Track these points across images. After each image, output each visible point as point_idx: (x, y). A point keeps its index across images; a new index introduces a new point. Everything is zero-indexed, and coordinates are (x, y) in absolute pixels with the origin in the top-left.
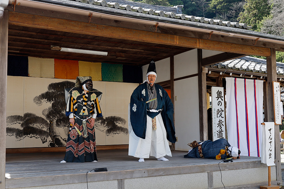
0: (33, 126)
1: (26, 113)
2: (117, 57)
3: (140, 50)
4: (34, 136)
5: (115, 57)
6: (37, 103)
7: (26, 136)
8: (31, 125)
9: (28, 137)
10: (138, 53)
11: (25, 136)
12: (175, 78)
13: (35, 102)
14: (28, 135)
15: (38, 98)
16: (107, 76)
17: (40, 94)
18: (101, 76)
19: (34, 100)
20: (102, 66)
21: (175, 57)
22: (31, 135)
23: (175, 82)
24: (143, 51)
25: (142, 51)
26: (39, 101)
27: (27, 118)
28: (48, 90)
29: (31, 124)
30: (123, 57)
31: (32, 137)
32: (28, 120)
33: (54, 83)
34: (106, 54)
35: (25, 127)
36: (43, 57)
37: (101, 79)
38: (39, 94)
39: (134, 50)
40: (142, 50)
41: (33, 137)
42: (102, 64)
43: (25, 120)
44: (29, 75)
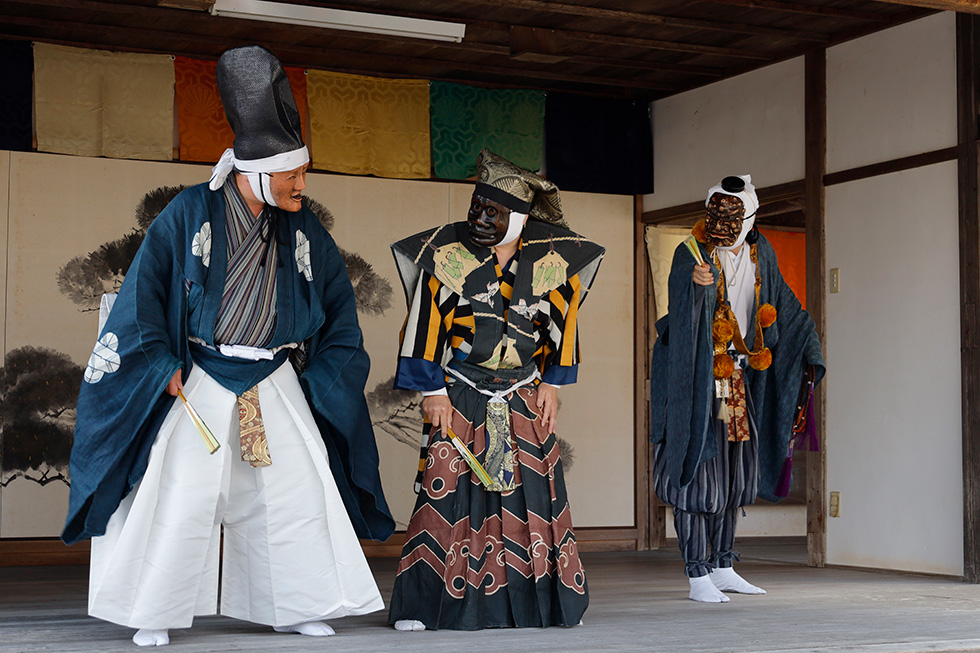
0: (54, 420)
1: (16, 351)
2: (514, 52)
3: (639, 16)
4: (60, 477)
5: (504, 51)
6: (79, 297)
7: (16, 472)
8: (45, 417)
9: (27, 477)
10: (631, 30)
11: (10, 475)
12: (832, 166)
13: (69, 288)
14: (30, 472)
15: (83, 267)
16: (460, 150)
17: (97, 248)
18: (428, 150)
19: (64, 276)
20: (433, 100)
21: (833, 53)
22: (43, 467)
23: (831, 191)
24: (658, 20)
25: (651, 18)
26: (89, 282)
27: (25, 375)
28: (138, 228)
29: (44, 409)
30: (548, 52)
31: (48, 481)
32: (26, 388)
33: (170, 186)
34: (454, 31)
35: (10, 423)
36: (115, 47)
37: (426, 171)
38: (89, 245)
39: (611, 14)
40: (655, 14)
41: (53, 478)
42: (432, 90)
43: (11, 389)
44: (34, 146)
